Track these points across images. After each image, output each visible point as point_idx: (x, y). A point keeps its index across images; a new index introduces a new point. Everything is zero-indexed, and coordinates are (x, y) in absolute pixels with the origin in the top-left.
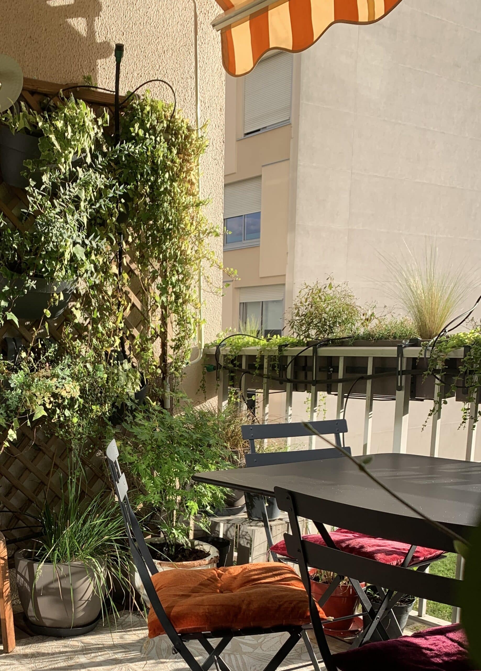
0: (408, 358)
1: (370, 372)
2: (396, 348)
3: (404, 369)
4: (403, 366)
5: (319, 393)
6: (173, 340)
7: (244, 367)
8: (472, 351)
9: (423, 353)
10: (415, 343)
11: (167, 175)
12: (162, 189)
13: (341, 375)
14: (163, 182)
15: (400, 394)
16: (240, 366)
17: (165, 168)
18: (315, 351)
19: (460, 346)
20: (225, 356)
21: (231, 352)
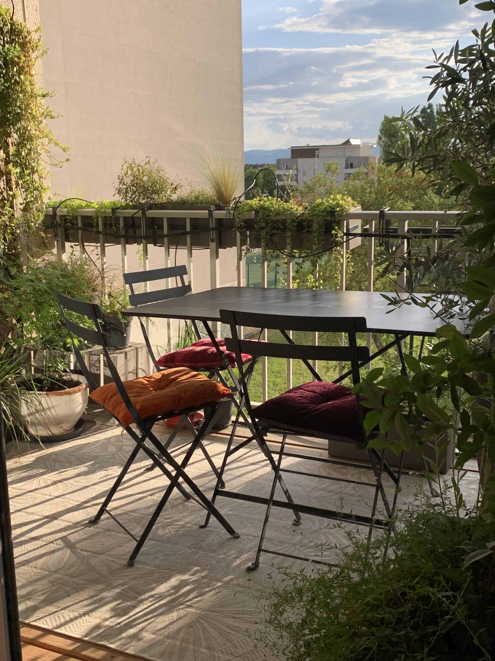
0: (216, 219)
1: (188, 229)
2: (207, 211)
3: (214, 226)
4: (212, 224)
5: (149, 245)
6: (21, 204)
7: (80, 225)
8: (260, 213)
9: (228, 215)
10: (219, 208)
11: (15, 69)
12: (13, 81)
13: (166, 231)
14: (13, 76)
15: (213, 245)
16: (77, 224)
17: (15, 64)
18: (144, 213)
19: (251, 210)
20: (61, 217)
21: (68, 213)
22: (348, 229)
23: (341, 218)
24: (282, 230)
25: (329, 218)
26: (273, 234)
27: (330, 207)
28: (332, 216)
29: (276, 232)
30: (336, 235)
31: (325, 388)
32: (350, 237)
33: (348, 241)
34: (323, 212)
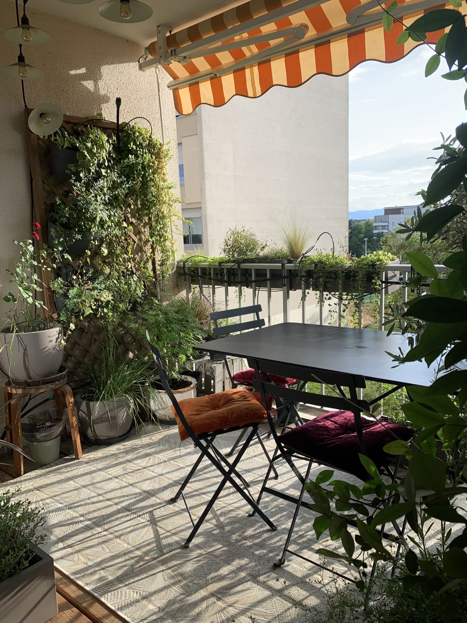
0: (287, 270)
1: (268, 277)
2: (281, 264)
3: (286, 275)
4: (285, 274)
5: (243, 288)
6: (159, 261)
7: (200, 274)
8: (318, 266)
9: (295, 267)
10: (290, 262)
11: (151, 171)
12: (149, 179)
13: (253, 278)
14: (149, 175)
15: (285, 288)
16: (198, 273)
17: (150, 167)
18: (239, 266)
19: (312, 263)
20: (188, 268)
21: (192, 265)
22: (386, 278)
23: (379, 270)
24: (333, 278)
25: (371, 270)
26: (327, 282)
27: (372, 261)
28: (373, 268)
29: (329, 280)
30: (376, 283)
31: (346, 419)
32: (389, 285)
33: (386, 287)
34: (366, 265)
